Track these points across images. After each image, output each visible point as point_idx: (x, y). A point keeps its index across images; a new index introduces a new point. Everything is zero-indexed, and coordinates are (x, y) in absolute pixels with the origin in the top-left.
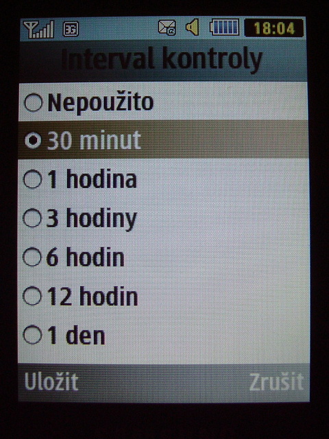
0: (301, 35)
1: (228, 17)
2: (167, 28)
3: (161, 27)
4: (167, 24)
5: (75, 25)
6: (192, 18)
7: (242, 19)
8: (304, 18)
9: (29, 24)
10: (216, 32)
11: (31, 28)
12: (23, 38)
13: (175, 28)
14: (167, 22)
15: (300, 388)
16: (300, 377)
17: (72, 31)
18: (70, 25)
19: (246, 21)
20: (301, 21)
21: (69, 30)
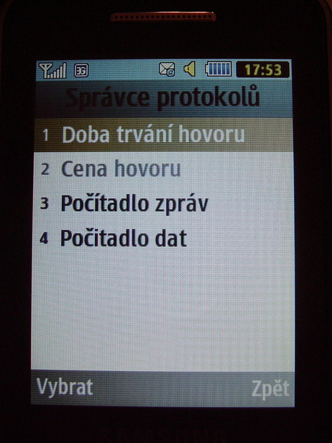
0: (288, 76)
1: (222, 60)
2: (167, 69)
3: (162, 68)
4: (167, 66)
5: (85, 67)
6: (189, 61)
7: (234, 61)
8: (290, 61)
9: (44, 66)
10: (211, 73)
11: (46, 69)
12: (39, 78)
13: (174, 69)
14: (166, 64)
15: (286, 394)
16: (286, 384)
17: (82, 72)
18: (81, 66)
19: (238, 64)
20: (287, 63)
21: (80, 71)
